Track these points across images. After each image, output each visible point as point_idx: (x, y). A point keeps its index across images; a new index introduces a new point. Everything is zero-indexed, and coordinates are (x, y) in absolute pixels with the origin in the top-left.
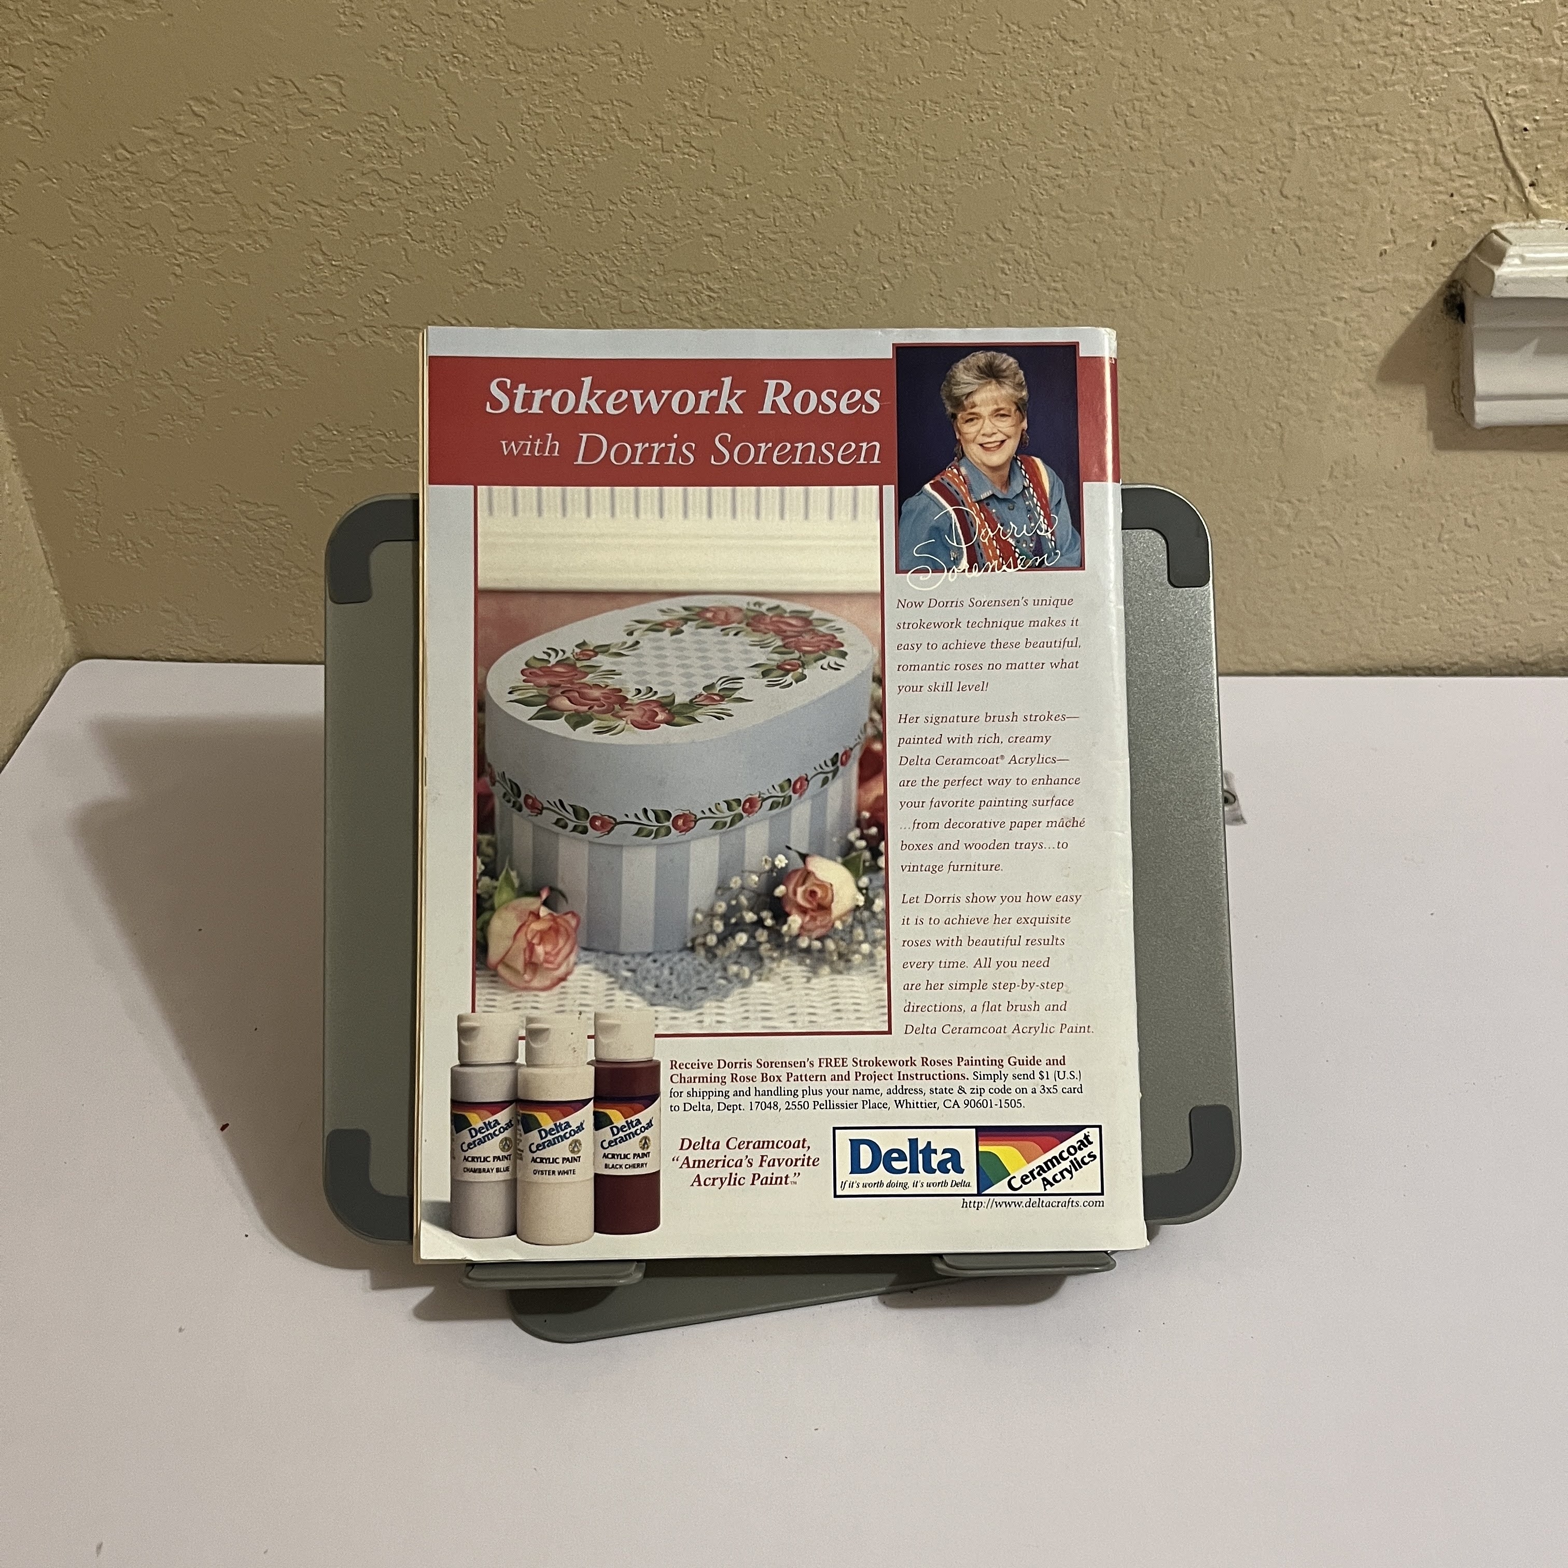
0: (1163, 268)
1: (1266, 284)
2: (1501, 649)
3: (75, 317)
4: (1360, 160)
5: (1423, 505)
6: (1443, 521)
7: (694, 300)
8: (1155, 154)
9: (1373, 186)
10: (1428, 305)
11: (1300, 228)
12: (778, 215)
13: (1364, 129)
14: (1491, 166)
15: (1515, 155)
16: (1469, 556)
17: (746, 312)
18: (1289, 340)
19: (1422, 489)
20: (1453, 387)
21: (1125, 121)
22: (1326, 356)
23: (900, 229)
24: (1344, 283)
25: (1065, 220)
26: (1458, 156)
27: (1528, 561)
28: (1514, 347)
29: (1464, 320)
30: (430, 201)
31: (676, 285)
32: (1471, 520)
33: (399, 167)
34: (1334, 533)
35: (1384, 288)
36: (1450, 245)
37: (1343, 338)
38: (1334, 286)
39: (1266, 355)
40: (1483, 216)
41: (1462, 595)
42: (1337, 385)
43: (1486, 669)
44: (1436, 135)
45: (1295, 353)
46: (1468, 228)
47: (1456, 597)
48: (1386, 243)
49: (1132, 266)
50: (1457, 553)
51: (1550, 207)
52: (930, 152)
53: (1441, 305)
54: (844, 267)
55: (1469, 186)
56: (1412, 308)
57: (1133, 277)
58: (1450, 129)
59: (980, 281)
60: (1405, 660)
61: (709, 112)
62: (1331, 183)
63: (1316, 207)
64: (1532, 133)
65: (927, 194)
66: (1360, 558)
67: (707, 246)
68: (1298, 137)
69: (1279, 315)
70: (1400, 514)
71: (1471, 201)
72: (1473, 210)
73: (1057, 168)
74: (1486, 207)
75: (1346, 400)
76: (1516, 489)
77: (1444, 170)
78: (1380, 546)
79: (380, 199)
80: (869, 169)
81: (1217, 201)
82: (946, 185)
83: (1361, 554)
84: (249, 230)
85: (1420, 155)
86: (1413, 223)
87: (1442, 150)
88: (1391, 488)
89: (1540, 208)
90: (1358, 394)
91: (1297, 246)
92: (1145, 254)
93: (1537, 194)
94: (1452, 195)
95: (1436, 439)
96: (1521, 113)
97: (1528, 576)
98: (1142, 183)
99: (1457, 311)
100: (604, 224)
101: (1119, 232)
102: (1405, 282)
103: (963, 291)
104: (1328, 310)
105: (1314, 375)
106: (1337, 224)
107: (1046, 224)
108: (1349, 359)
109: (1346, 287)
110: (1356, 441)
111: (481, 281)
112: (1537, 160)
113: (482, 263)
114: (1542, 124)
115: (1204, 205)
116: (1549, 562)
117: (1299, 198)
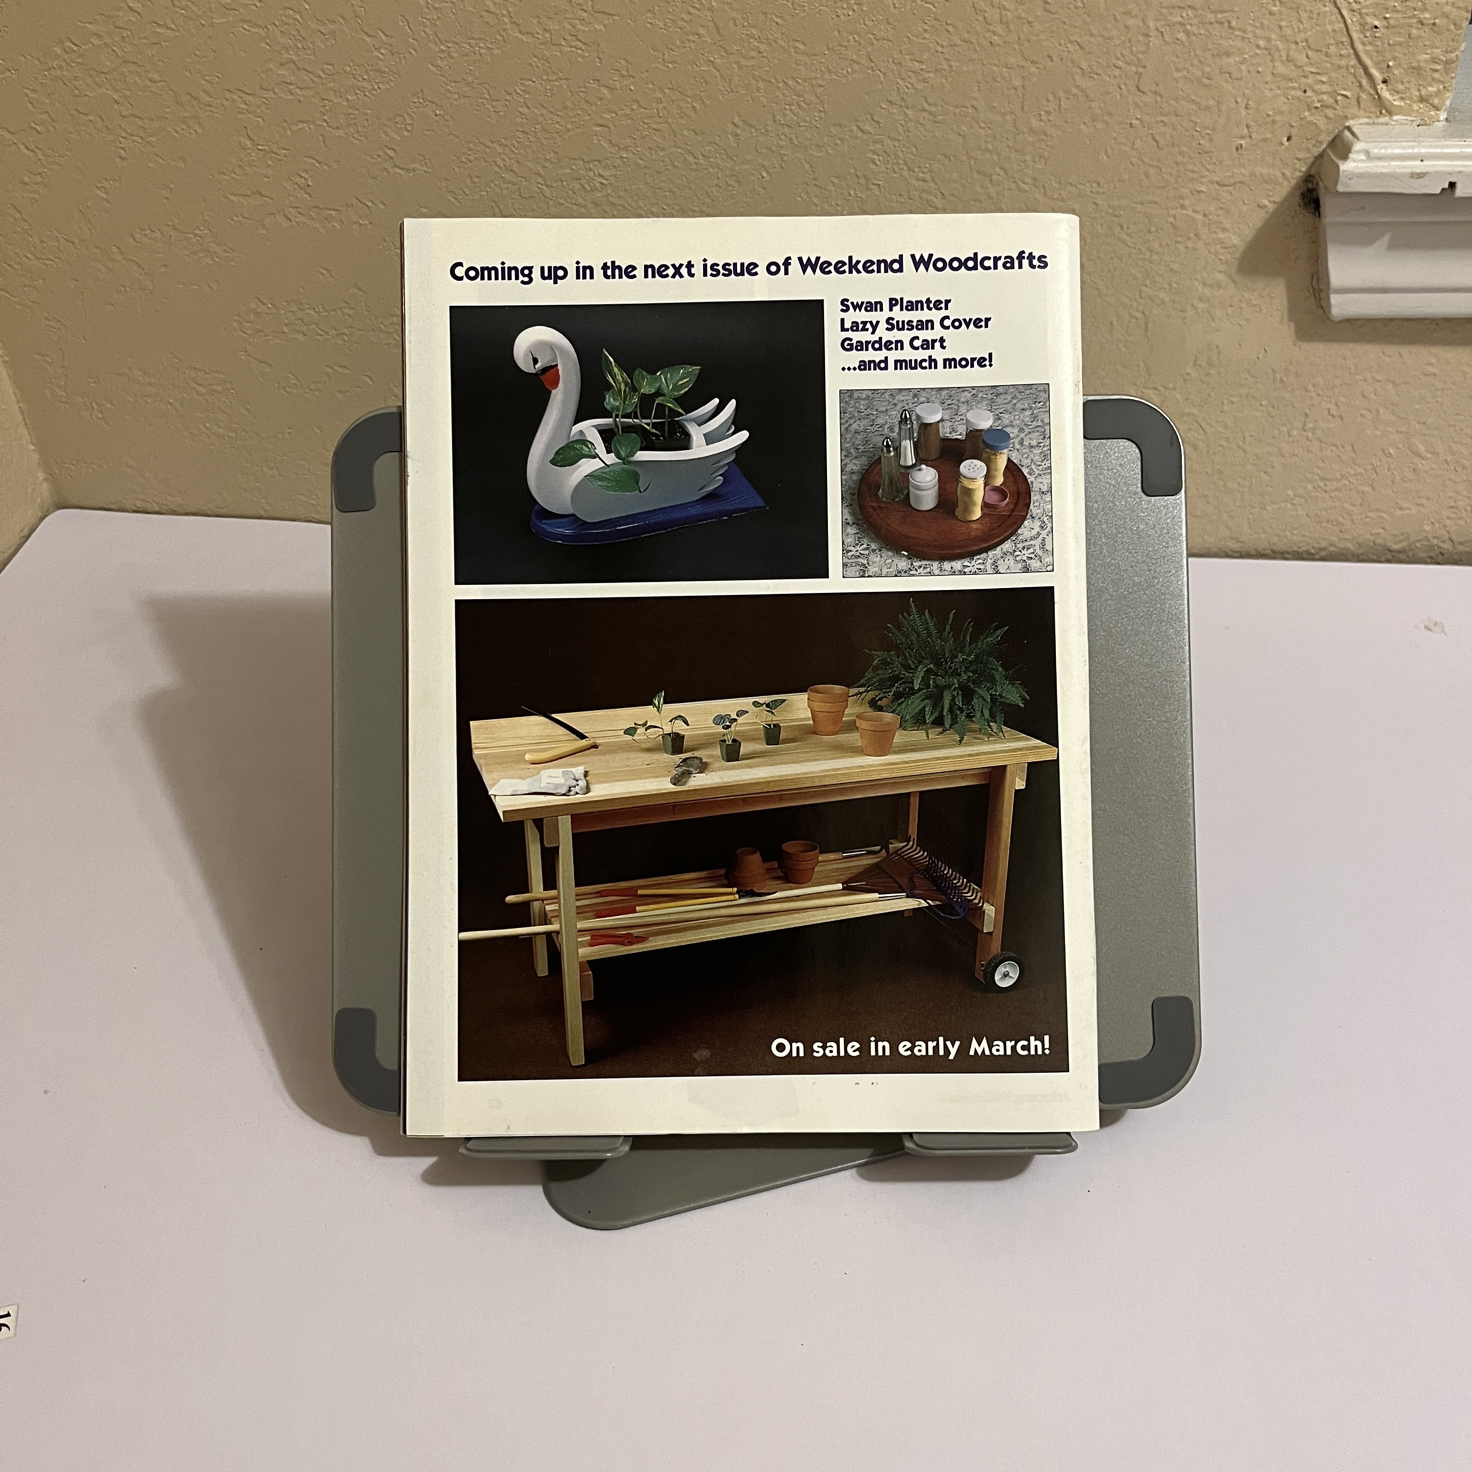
0: (1026, 161)
1: (1126, 177)
2: (1369, 537)
3: (35, 196)
4: (1213, 55)
5: (1286, 395)
6: (1307, 411)
7: (587, 186)
8: (1014, 49)
9: (1227, 82)
10: (1286, 200)
11: (1157, 122)
12: (660, 106)
13: (1216, 25)
14: (1344, 62)
15: (1367, 52)
16: (1333, 445)
17: (635, 198)
18: (1150, 232)
19: (1284, 379)
20: (1312, 280)
21: (985, 18)
22: (1186, 247)
23: (775, 121)
24: (1202, 177)
25: (931, 113)
26: (1310, 53)
27: (1391, 451)
28: (1368, 242)
29: (1320, 216)
30: (342, 90)
31: (569, 171)
32: (1335, 413)
33: (312, 57)
34: (1200, 420)
35: (1241, 182)
36: (1305, 141)
37: (1202, 231)
38: (1192, 180)
39: (1127, 246)
40: (1336, 112)
41: (1328, 483)
42: (1199, 277)
43: (1353, 555)
44: (1289, 32)
45: (1156, 245)
46: (1321, 123)
47: (1321, 484)
48: (1242, 138)
49: (995, 158)
50: (1321, 442)
51: (1402, 104)
52: (801, 46)
53: (1298, 199)
54: (724, 157)
55: (1323, 82)
56: (1270, 201)
57: (998, 170)
58: (1302, 28)
59: (852, 171)
60: (1274, 544)
61: (593, 7)
62: (1185, 78)
63: (1172, 102)
64: (1382, 29)
65: (799, 87)
66: (1225, 444)
67: (596, 135)
68: (1151, 34)
69: (1139, 208)
70: (1264, 403)
71: (1325, 97)
72: (1327, 107)
73: (921, 62)
74: (1339, 103)
75: (1207, 291)
76: (1379, 381)
77: (1297, 67)
78: (1247, 434)
79: (298, 88)
80: (744, 62)
81: (1075, 95)
82: (816, 78)
83: (1227, 439)
84: (184, 117)
85: (1272, 51)
86: (1269, 119)
87: (1293, 46)
88: (1254, 376)
89: (1393, 104)
90: (1219, 285)
91: (1157, 142)
92: (1009, 147)
93: (1388, 90)
94: (1305, 91)
95: (1297, 331)
96: (1371, 10)
97: (1392, 466)
98: (1004, 78)
99: (1313, 205)
100: (501, 114)
101: (983, 125)
102: (1262, 175)
103: (836, 181)
104: (1187, 202)
105: (1175, 267)
106: (1193, 119)
107: (912, 118)
108: (1209, 252)
109: (1203, 180)
110: (1218, 330)
111: (392, 168)
112: (1388, 56)
113: (393, 149)
114: (1392, 22)
115: (1062, 99)
116: (1412, 452)
117: (1155, 93)
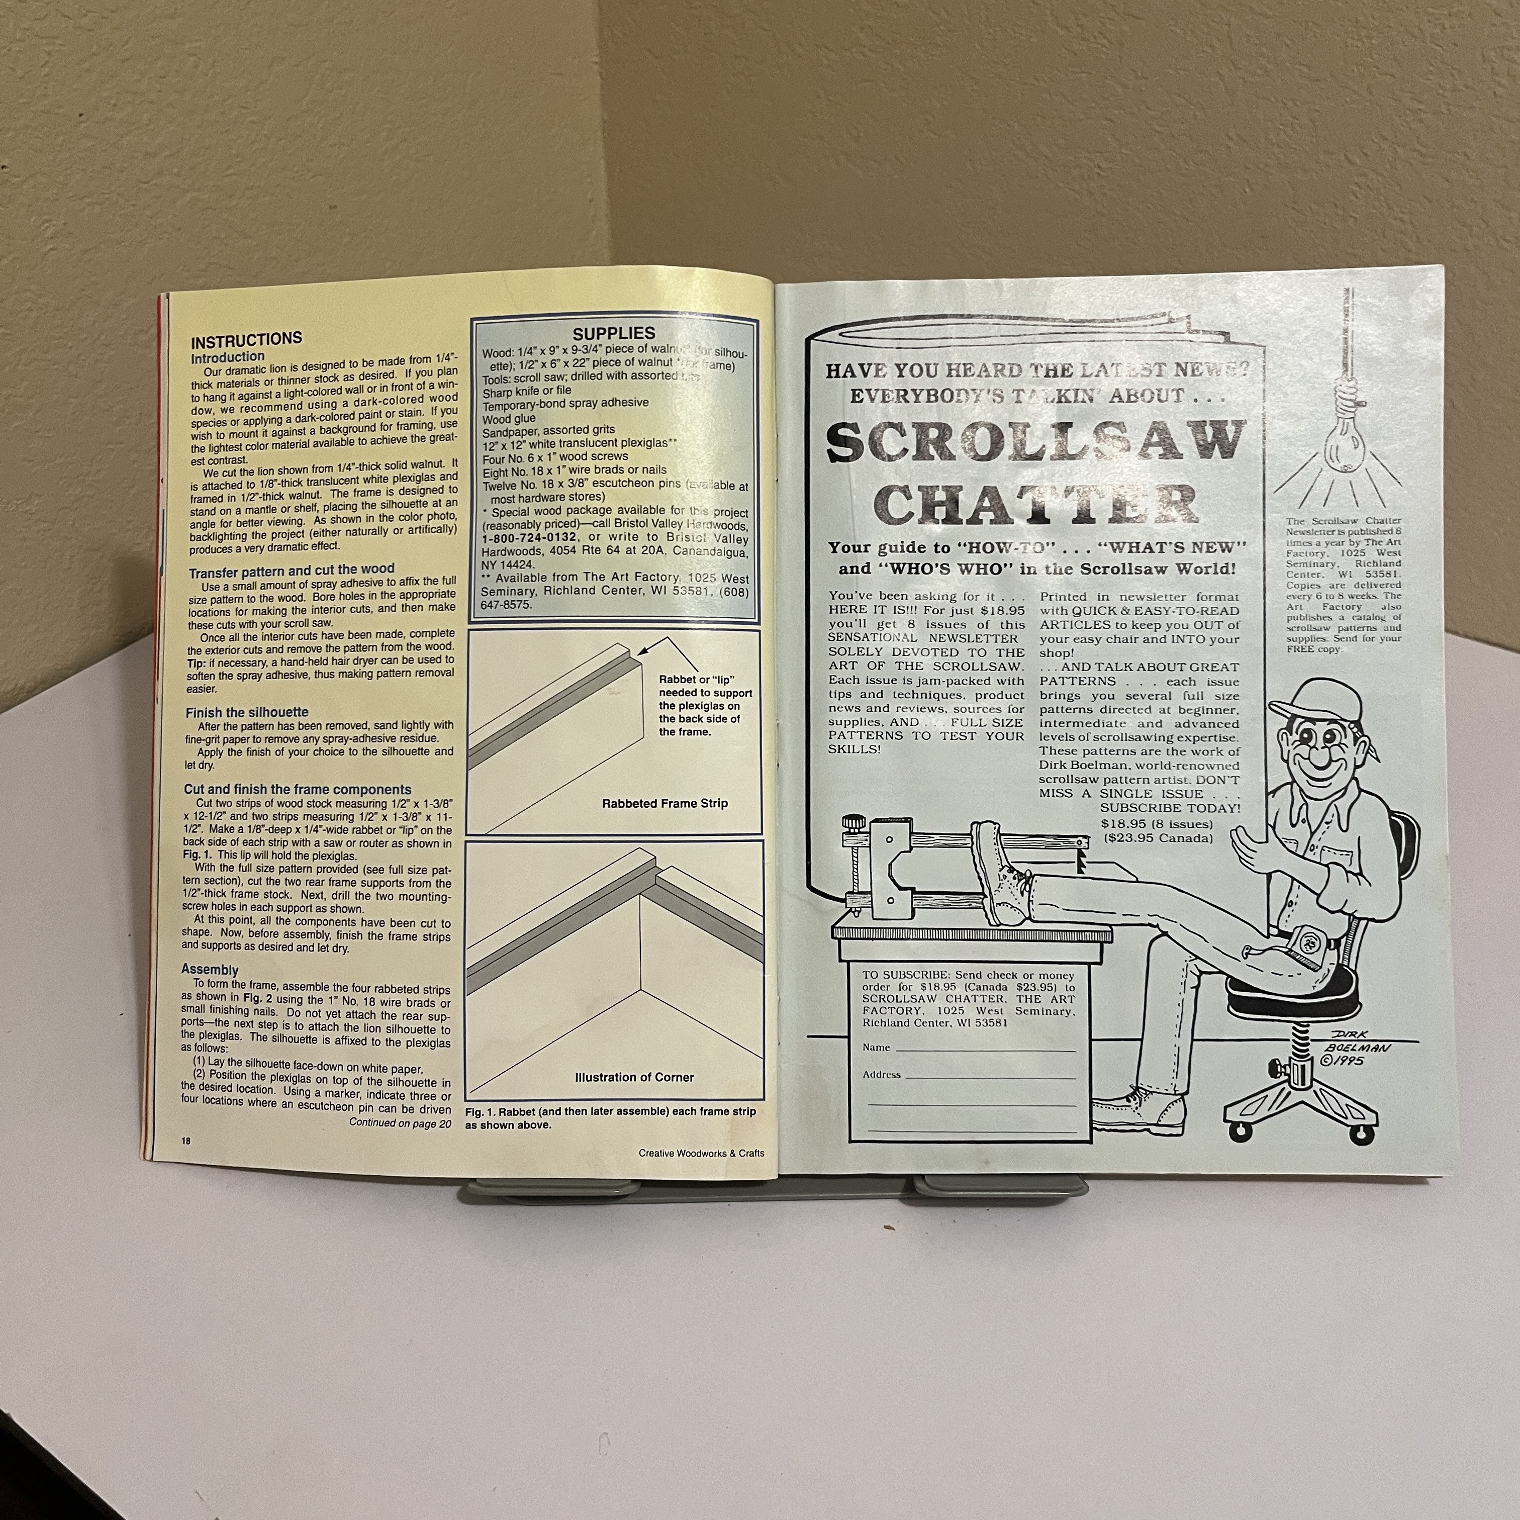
0: (1510, 218)
7: (1086, 175)
17: (1126, 193)
21: (1492, 68)
23: (1267, 139)
25: (1422, 155)
31: (1073, 158)
49: (1480, 210)
52: (1305, 70)
54: (1213, 167)
57: (1480, 222)
59: (1332, 200)
61: (1123, 9)
65: (1296, 110)
67: (1103, 129)
73: (1420, 102)
79: (870, 50)
80: (1249, 79)
82: (1314, 103)
84: (780, 64)
92: (1494, 200)
100: (1026, 96)
101: (1473, 174)
